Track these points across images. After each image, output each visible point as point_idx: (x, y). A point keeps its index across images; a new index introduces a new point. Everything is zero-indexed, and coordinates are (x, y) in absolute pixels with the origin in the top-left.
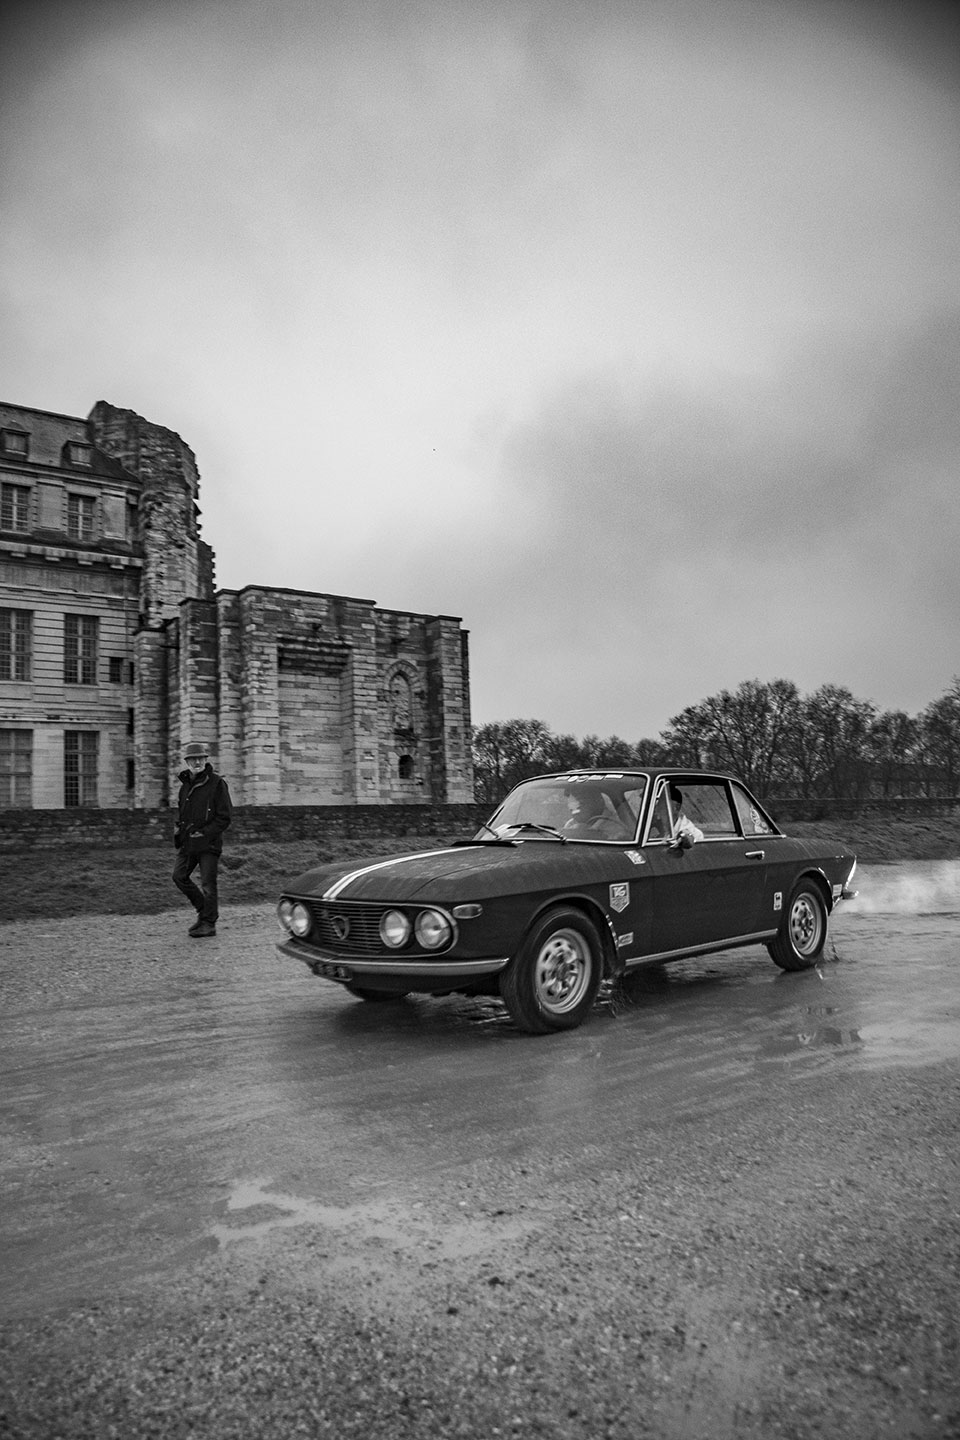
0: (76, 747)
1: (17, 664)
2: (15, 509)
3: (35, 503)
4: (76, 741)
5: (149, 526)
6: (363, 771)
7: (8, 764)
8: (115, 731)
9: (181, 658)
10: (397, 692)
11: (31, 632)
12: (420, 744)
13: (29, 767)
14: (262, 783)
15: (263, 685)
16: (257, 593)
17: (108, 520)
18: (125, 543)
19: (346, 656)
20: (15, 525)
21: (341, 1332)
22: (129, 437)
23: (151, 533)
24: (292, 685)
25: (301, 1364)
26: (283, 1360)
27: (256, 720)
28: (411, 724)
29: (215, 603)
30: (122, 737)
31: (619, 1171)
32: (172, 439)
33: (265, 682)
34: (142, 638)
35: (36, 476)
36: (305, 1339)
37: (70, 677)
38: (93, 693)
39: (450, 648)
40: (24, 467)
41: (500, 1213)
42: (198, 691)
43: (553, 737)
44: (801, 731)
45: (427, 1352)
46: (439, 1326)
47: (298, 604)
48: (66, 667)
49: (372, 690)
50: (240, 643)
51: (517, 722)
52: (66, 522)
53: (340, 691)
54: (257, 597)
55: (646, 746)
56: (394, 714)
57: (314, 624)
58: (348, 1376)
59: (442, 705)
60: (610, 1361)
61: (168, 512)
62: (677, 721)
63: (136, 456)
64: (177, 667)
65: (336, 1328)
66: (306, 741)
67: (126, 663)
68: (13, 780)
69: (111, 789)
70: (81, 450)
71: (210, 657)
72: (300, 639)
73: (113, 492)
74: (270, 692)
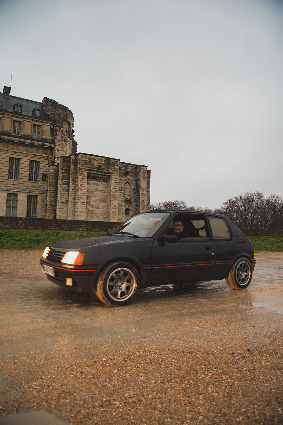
0: (31, 200)
1: (15, 174)
2: (17, 128)
3: (23, 127)
4: (31, 198)
5: (56, 135)
6: (112, 212)
7: (10, 204)
8: (43, 196)
9: (59, 174)
10: (126, 188)
11: (20, 165)
12: (132, 205)
13: (17, 205)
14: (80, 214)
16: (82, 155)
17: (44, 132)
18: (49, 139)
19: (110, 176)
20: (16, 133)
22: (52, 108)
23: (57, 137)
24: (92, 184)
27: (79, 194)
28: (130, 198)
29: (70, 158)
30: (45, 198)
32: (65, 109)
33: (83, 182)
34: (51, 168)
35: (24, 118)
37: (30, 179)
38: (37, 184)
39: (144, 175)
40: (20, 115)
42: (63, 184)
43: (187, 206)
47: (95, 159)
48: (29, 176)
49: (117, 187)
50: (77, 170)
51: (177, 201)
52: (32, 132)
53: (108, 187)
55: (217, 211)
56: (125, 195)
57: (100, 165)
59: (140, 193)
61: (62, 131)
62: (226, 203)
63: (54, 113)
64: (58, 177)
66: (95, 201)
67: (47, 176)
68: (11, 208)
69: (41, 213)
70: (38, 111)
71: (67, 174)
72: (94, 170)
73: (46, 124)
74: (84, 186)
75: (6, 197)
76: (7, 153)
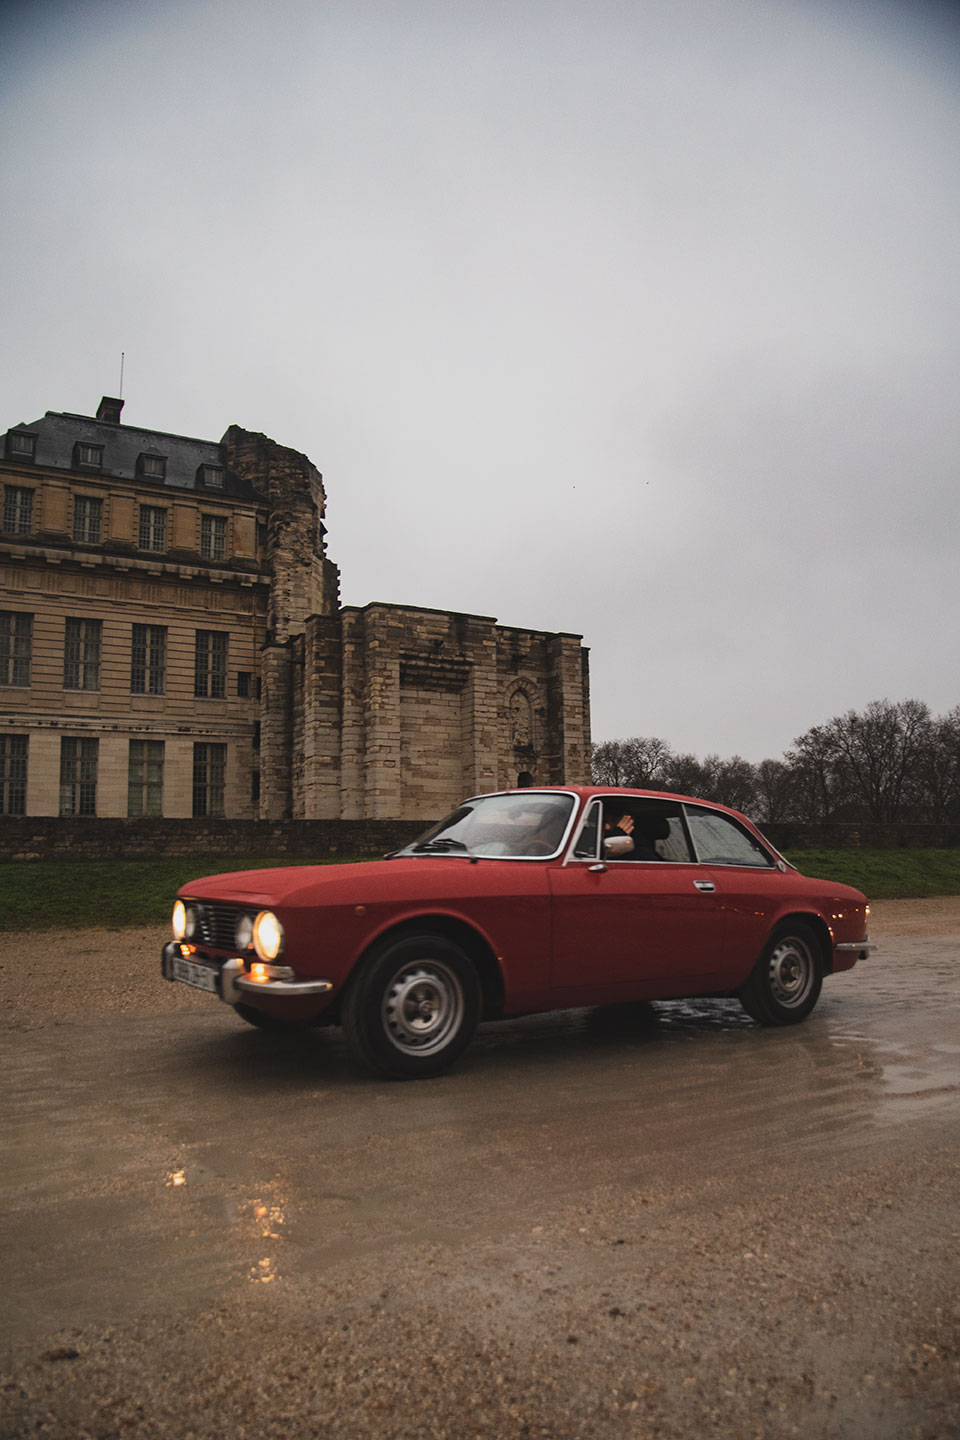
0: (205, 759)
1: (151, 678)
2: (152, 529)
3: (170, 524)
4: (205, 752)
5: (277, 545)
6: (482, 787)
7: (140, 774)
8: (242, 744)
9: (306, 673)
10: (517, 709)
11: (165, 647)
12: (539, 761)
13: (161, 777)
14: (382, 797)
15: (386, 700)
16: (381, 609)
17: (239, 539)
18: (255, 561)
19: (467, 672)
20: (151, 544)
21: (461, 1353)
22: (259, 460)
23: (279, 552)
24: (414, 701)
25: (422, 1382)
26: (404, 1377)
27: (378, 735)
28: (531, 740)
29: (340, 619)
30: (248, 750)
31: (743, 1206)
32: (299, 461)
33: (388, 697)
34: (270, 653)
35: (172, 497)
36: (425, 1357)
37: (200, 691)
38: (221, 707)
39: (571, 665)
40: (162, 489)
41: (621, 1242)
42: (321, 706)
43: (673, 756)
44: (932, 753)
45: (547, 1381)
46: (559, 1354)
47: (420, 621)
48: (196, 680)
49: (493, 707)
50: (364, 659)
51: (636, 740)
52: (199, 541)
53: (461, 707)
54: (380, 614)
55: (769, 767)
56: (514, 731)
57: (436, 641)
58: (468, 1398)
59: (563, 723)
60: (735, 1405)
61: (296, 532)
62: (802, 741)
63: (266, 477)
64: (303, 681)
65: (457, 1348)
66: (425, 756)
67: (253, 678)
68: (145, 789)
69: (237, 800)
70: (214, 472)
71: (333, 673)
72: (422, 655)
73: (244, 513)
74: (392, 707)
75: (127, 753)
76: (127, 611)
